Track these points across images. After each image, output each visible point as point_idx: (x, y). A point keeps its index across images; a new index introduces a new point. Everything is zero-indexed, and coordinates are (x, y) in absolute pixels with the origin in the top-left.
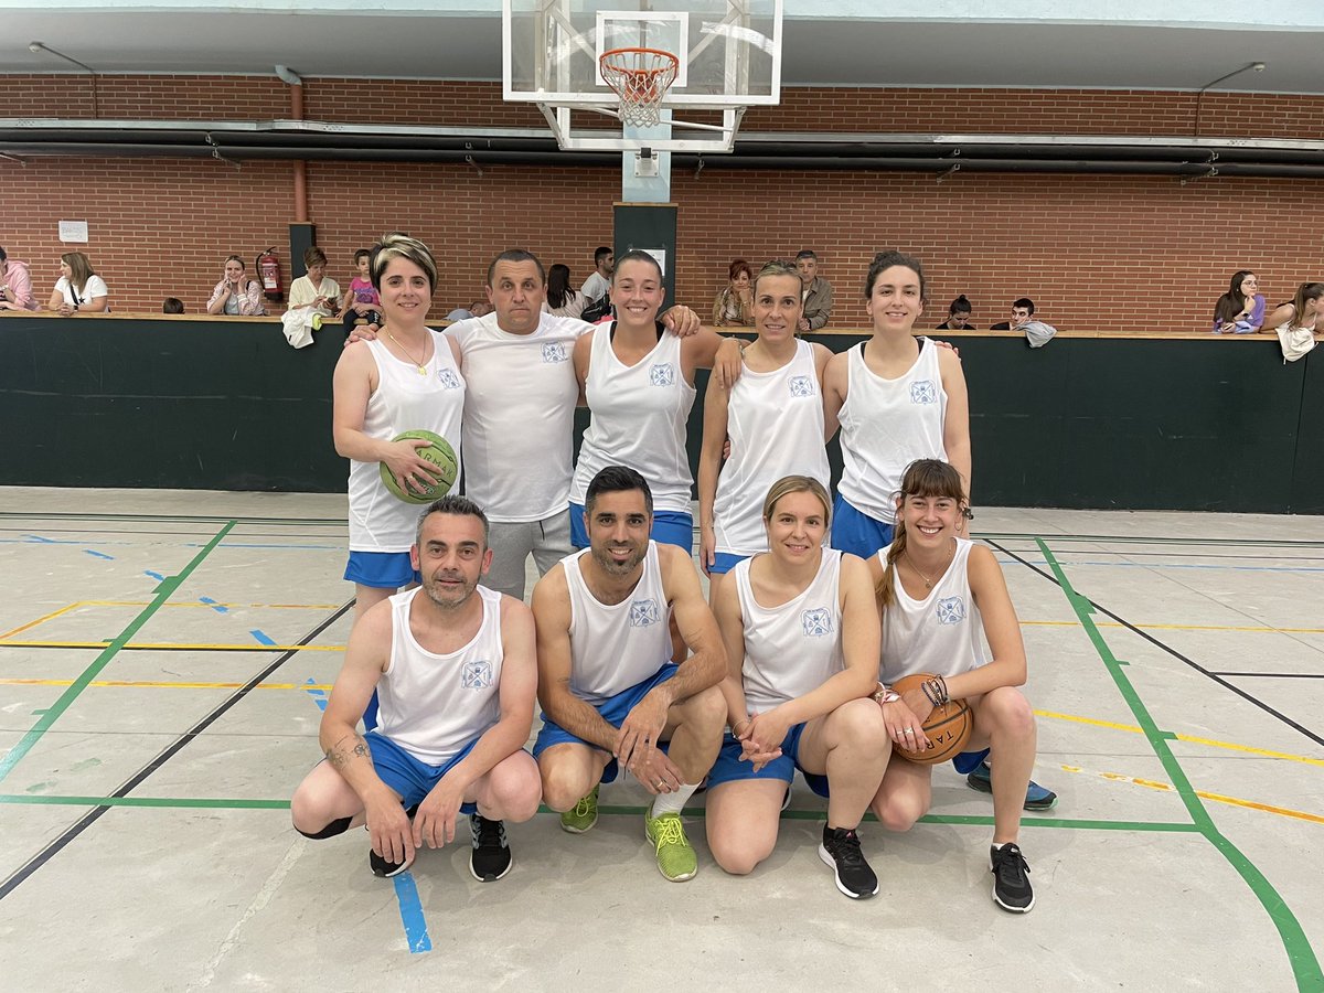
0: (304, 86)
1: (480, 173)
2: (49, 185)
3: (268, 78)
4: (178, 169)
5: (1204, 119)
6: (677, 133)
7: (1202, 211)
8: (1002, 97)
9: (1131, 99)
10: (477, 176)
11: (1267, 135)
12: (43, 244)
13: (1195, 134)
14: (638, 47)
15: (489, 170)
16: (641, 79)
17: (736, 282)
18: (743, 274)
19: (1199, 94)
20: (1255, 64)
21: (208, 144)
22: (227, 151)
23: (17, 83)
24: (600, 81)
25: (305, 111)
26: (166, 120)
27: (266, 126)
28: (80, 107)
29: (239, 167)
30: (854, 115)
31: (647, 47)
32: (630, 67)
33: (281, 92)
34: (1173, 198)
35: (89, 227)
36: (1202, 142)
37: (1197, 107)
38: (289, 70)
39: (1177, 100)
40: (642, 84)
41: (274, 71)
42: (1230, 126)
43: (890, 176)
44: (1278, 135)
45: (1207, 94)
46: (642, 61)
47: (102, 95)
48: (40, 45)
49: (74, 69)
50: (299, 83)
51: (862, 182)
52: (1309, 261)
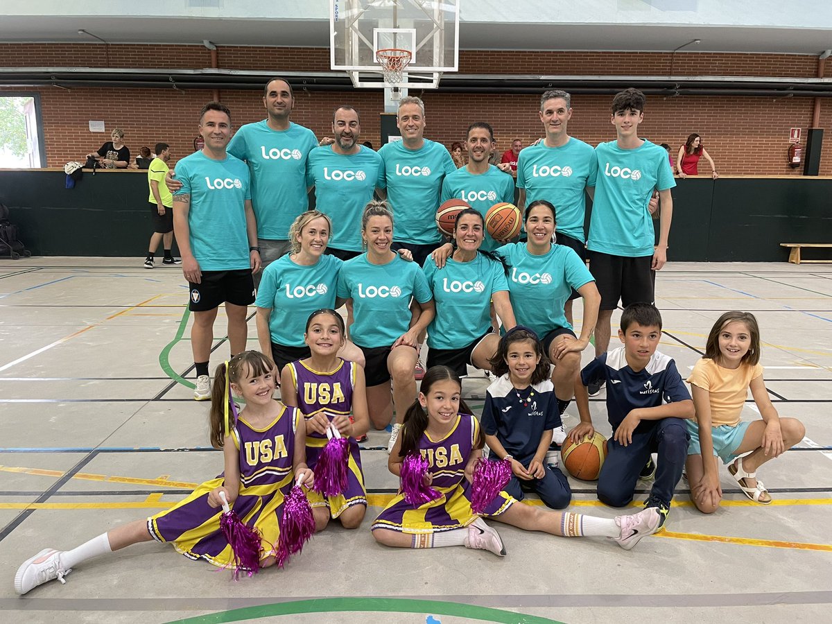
0: (217, 50)
1: (309, 95)
2: (83, 102)
3: (198, 46)
4: (152, 93)
5: (675, 66)
6: (410, 80)
7: (674, 113)
8: (574, 56)
9: (638, 56)
10: (308, 96)
11: (707, 74)
12: (81, 133)
13: (671, 74)
14: (393, 48)
15: (314, 94)
16: (394, 60)
17: (455, 153)
18: (458, 149)
19: (673, 53)
20: (696, 40)
21: (170, 81)
22: (181, 85)
23: (64, 48)
24: (375, 61)
25: (218, 63)
26: (145, 68)
27: (199, 72)
28: (99, 61)
29: (184, 92)
30: (500, 65)
31: (397, 49)
32: (390, 55)
33: (205, 53)
34: (660, 107)
35: (105, 124)
36: (673, 78)
37: (672, 60)
38: (210, 42)
39: (662, 56)
40: (395, 63)
41: (203, 42)
42: (688, 69)
43: (519, 96)
44: (713, 74)
45: (677, 53)
46: (395, 54)
47: (111, 54)
48: (83, 31)
49: (96, 41)
50: (215, 49)
51: (505, 99)
52: (728, 137)
